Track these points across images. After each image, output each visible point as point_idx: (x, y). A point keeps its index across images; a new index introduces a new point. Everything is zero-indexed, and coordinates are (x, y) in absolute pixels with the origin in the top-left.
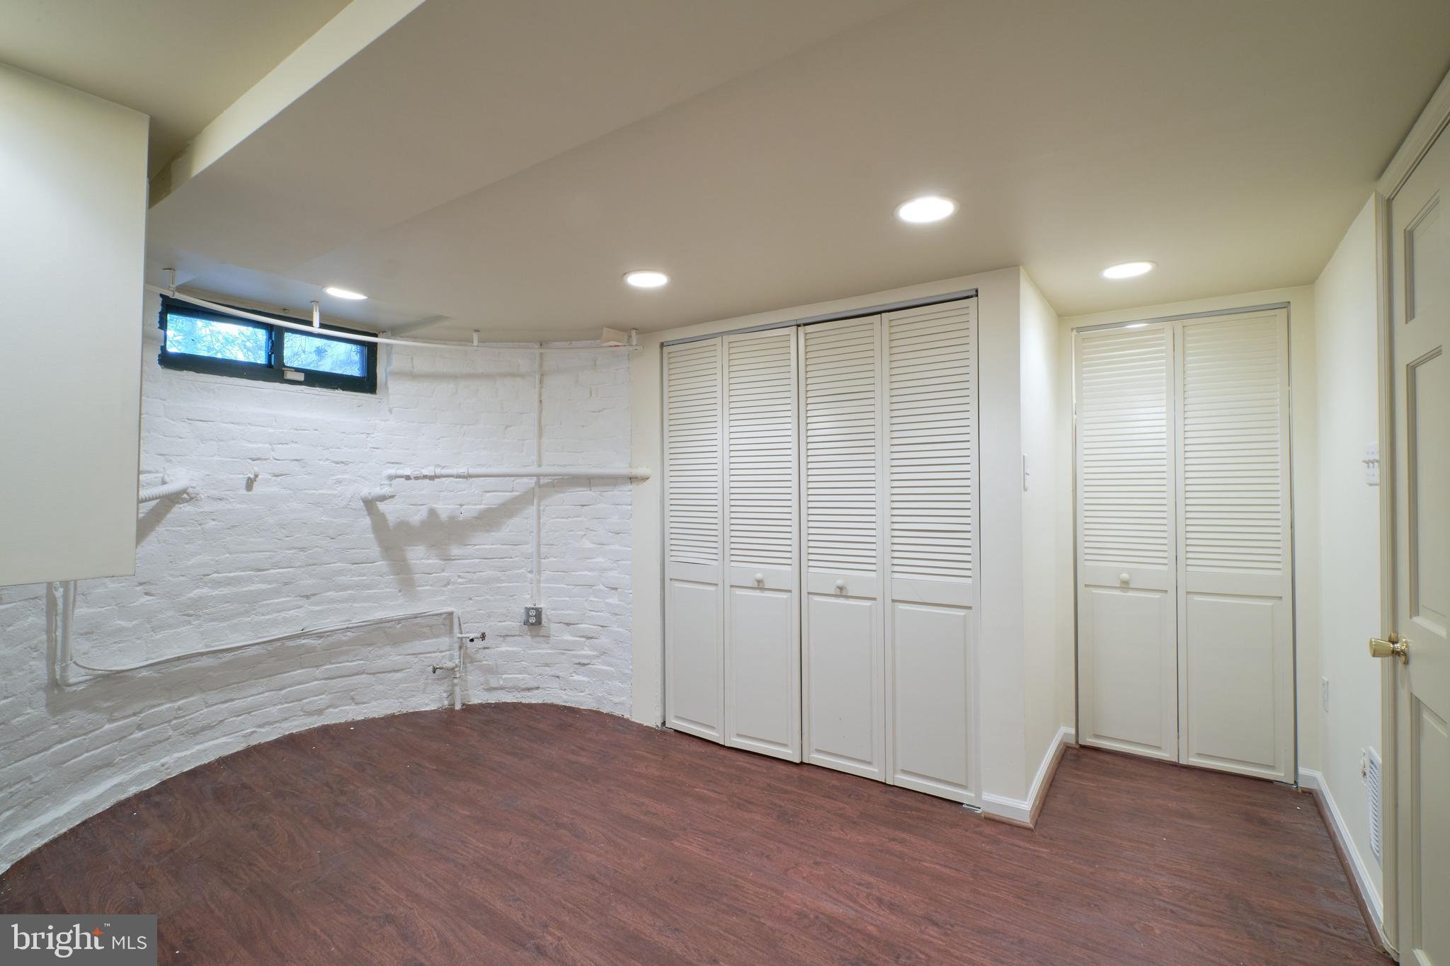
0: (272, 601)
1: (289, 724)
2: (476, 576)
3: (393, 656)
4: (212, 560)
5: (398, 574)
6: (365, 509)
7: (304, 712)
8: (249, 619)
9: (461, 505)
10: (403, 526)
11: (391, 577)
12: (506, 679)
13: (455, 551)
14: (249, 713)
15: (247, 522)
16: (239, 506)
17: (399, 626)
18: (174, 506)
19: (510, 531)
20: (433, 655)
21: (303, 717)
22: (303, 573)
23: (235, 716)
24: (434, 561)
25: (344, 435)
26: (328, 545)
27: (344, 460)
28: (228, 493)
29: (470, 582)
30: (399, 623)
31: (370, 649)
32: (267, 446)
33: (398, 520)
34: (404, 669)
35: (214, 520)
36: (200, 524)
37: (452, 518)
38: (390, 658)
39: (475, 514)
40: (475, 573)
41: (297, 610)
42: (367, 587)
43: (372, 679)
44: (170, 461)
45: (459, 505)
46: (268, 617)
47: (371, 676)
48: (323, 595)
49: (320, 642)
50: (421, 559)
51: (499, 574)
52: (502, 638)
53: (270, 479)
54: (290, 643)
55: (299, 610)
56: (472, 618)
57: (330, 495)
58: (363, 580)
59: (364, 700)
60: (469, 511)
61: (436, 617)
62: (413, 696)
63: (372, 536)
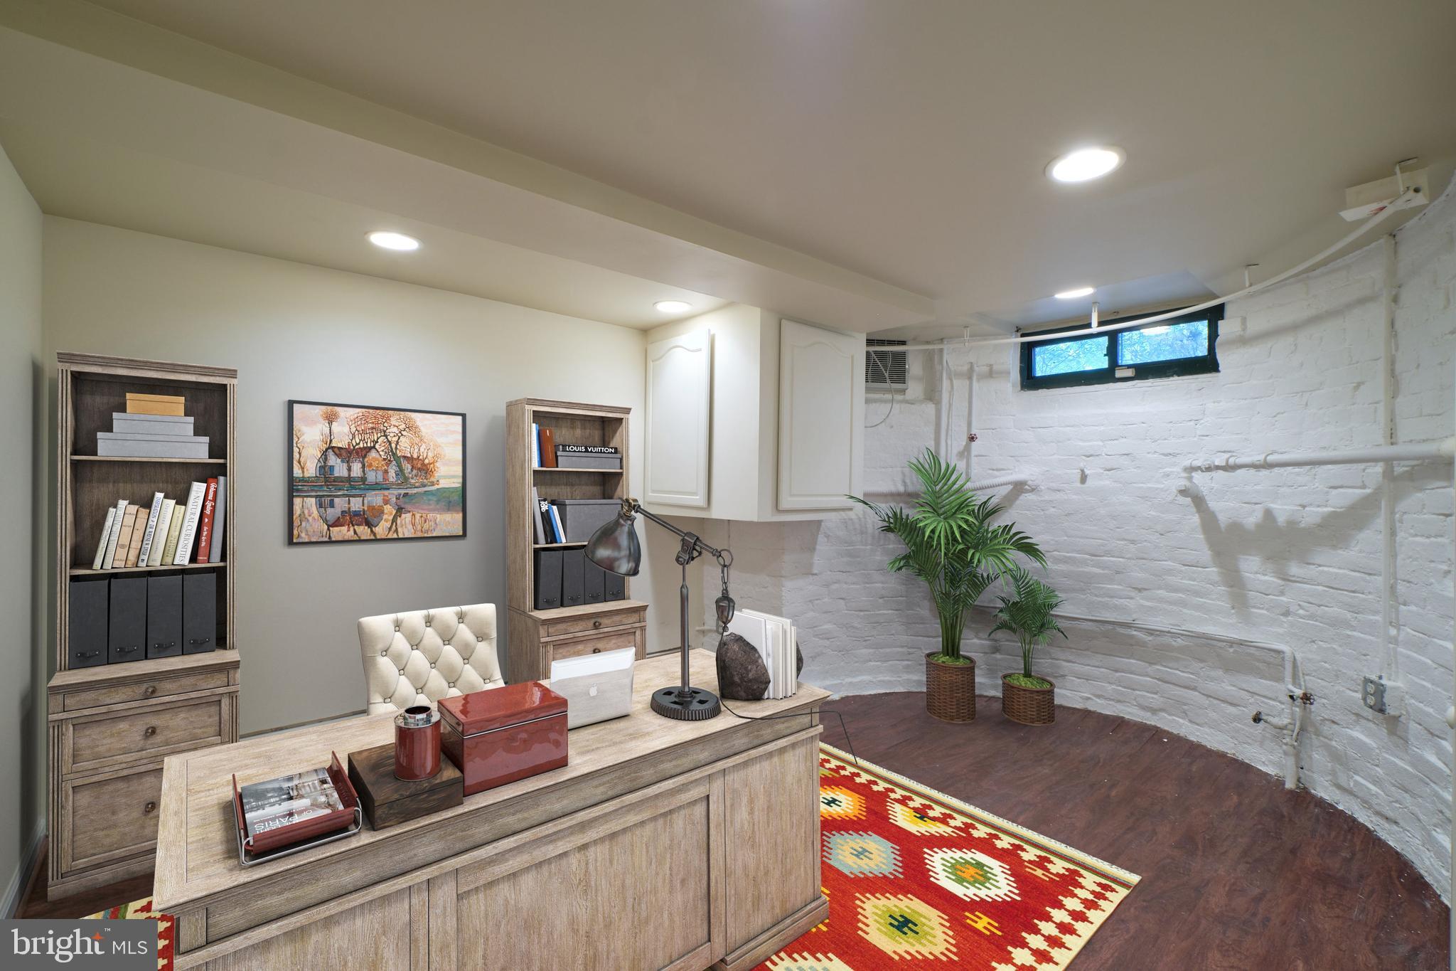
0: (1104, 586)
1: (1123, 708)
2: (1320, 611)
3: (1226, 685)
4: (1052, 540)
5: (1232, 586)
6: (1192, 505)
7: (1137, 702)
8: (1085, 597)
9: (1304, 507)
10: (1236, 527)
11: (1223, 588)
12: (1356, 782)
13: (1295, 569)
14: (1087, 680)
15: (1082, 511)
16: (1074, 497)
17: (1231, 650)
18: (1021, 495)
19: (1361, 552)
20: (1272, 702)
21: (1136, 707)
22: (1135, 565)
23: (1076, 677)
24: (1271, 579)
25: (1171, 425)
26: (1157, 541)
27: (1171, 452)
28: (1065, 485)
29: (1312, 617)
30: (1231, 647)
31: (1202, 665)
32: (1101, 443)
33: (1231, 521)
34: (1239, 706)
35: (1054, 507)
36: (1043, 510)
37: (1292, 524)
38: (1223, 685)
39: (1318, 520)
40: (1319, 606)
41: (1128, 600)
42: (1197, 593)
43: (1206, 702)
44: (1018, 461)
45: (1300, 505)
46: (1100, 599)
47: (1205, 698)
48: (1154, 591)
49: (1150, 638)
50: (1256, 573)
51: (1349, 615)
52: (1354, 718)
53: (1103, 473)
54: (1121, 630)
55: (1131, 601)
56: (1315, 671)
57: (1157, 489)
58: (1193, 585)
59: (1198, 722)
60: (1312, 515)
61: (1272, 654)
62: (1249, 744)
63: (1202, 536)
